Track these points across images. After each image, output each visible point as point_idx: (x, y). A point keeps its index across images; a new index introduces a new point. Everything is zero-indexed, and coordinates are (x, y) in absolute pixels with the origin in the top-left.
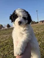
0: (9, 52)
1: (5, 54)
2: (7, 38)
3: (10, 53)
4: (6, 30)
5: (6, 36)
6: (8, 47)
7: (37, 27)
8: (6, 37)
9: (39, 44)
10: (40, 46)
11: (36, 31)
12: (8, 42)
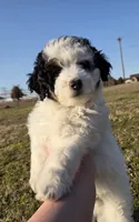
0: (18, 187)
1: (3, 194)
2: (12, 138)
3: (21, 189)
4: (8, 107)
5: (9, 128)
6: (14, 168)
7: (120, 97)
8: (9, 132)
9: (128, 159)
10: (130, 167)
11: (117, 113)
12: (16, 150)
